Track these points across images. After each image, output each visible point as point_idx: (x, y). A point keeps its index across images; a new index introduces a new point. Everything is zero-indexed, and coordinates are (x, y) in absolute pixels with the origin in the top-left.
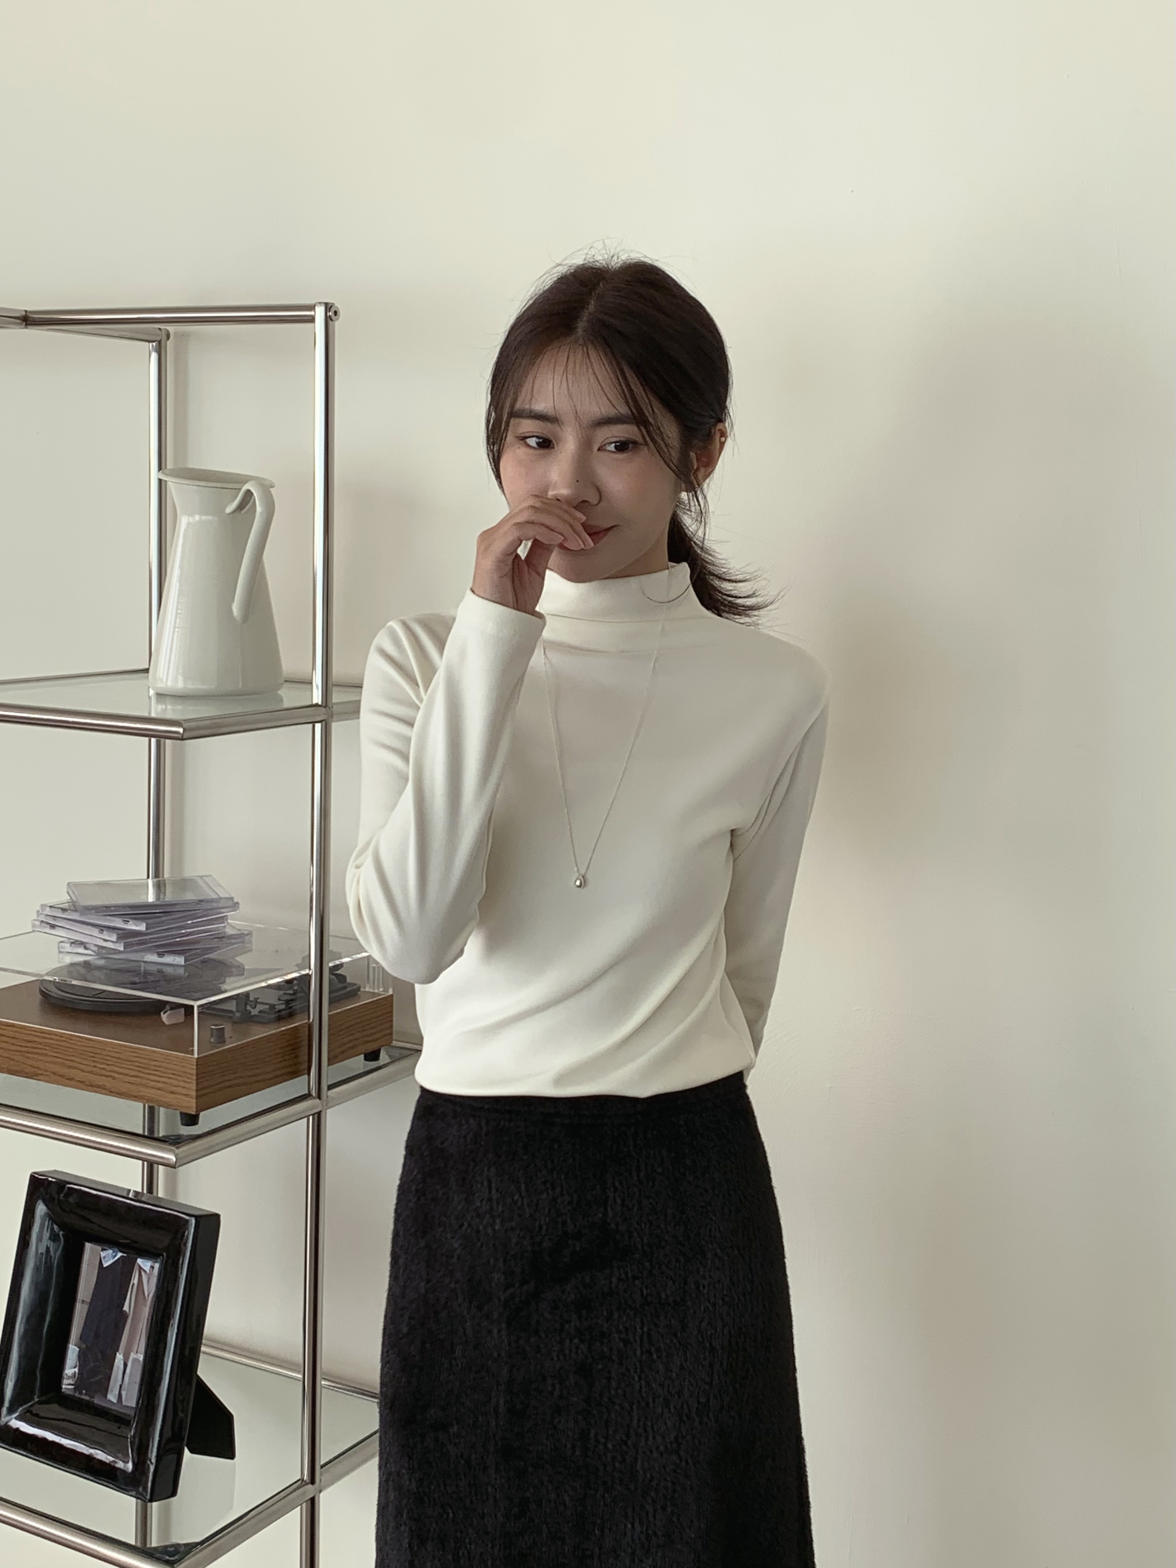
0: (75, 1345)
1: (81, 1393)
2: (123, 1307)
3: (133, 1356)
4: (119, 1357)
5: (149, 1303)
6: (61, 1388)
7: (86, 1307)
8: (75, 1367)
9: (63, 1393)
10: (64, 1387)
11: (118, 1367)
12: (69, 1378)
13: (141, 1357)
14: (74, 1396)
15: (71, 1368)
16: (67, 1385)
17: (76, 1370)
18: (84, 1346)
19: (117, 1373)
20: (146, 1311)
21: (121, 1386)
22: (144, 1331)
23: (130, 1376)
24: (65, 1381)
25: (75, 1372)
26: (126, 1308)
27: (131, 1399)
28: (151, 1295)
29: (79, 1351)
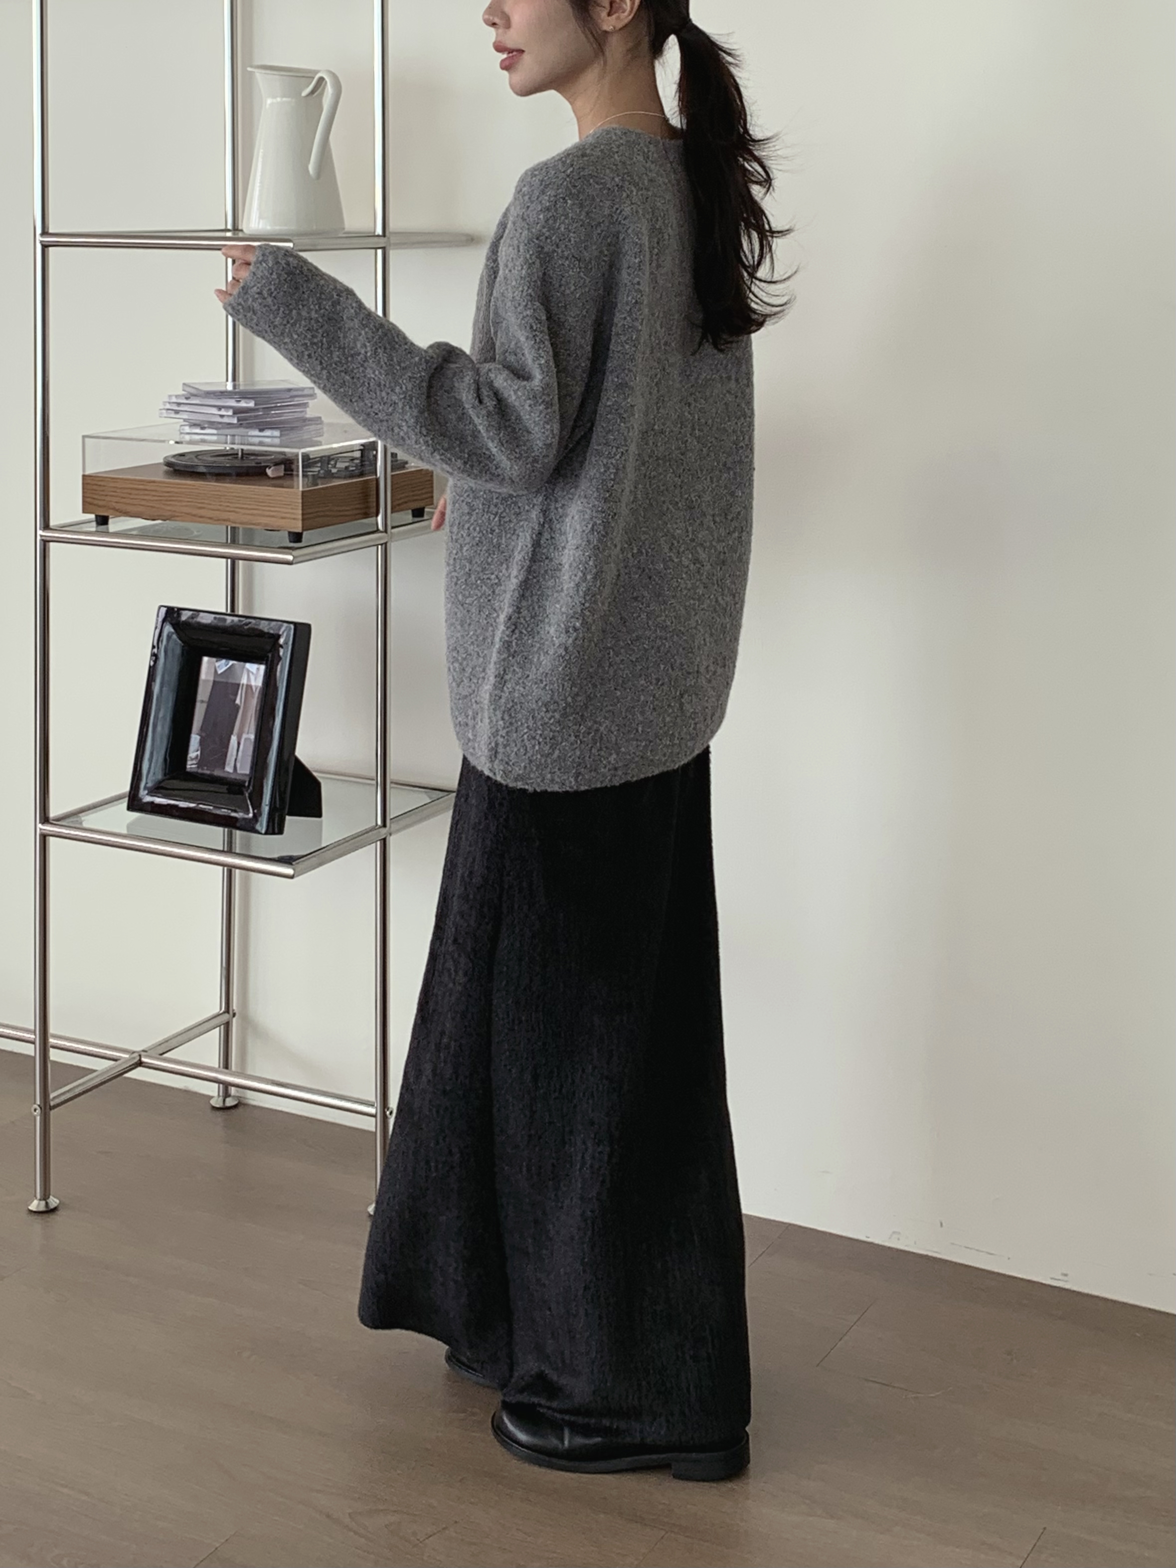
0: (198, 734)
1: (203, 769)
2: (235, 700)
3: (244, 736)
4: (234, 739)
5: (256, 695)
6: (185, 767)
7: (205, 705)
8: (197, 751)
9: (188, 770)
10: (188, 767)
11: (233, 748)
12: (192, 759)
13: (252, 737)
14: (197, 773)
15: (193, 752)
16: (191, 765)
17: (199, 753)
18: (204, 734)
19: (232, 752)
20: (254, 702)
21: (236, 760)
22: (253, 715)
23: (243, 751)
24: (189, 763)
25: (197, 755)
26: (238, 702)
27: (245, 769)
28: (258, 690)
29: (200, 740)
